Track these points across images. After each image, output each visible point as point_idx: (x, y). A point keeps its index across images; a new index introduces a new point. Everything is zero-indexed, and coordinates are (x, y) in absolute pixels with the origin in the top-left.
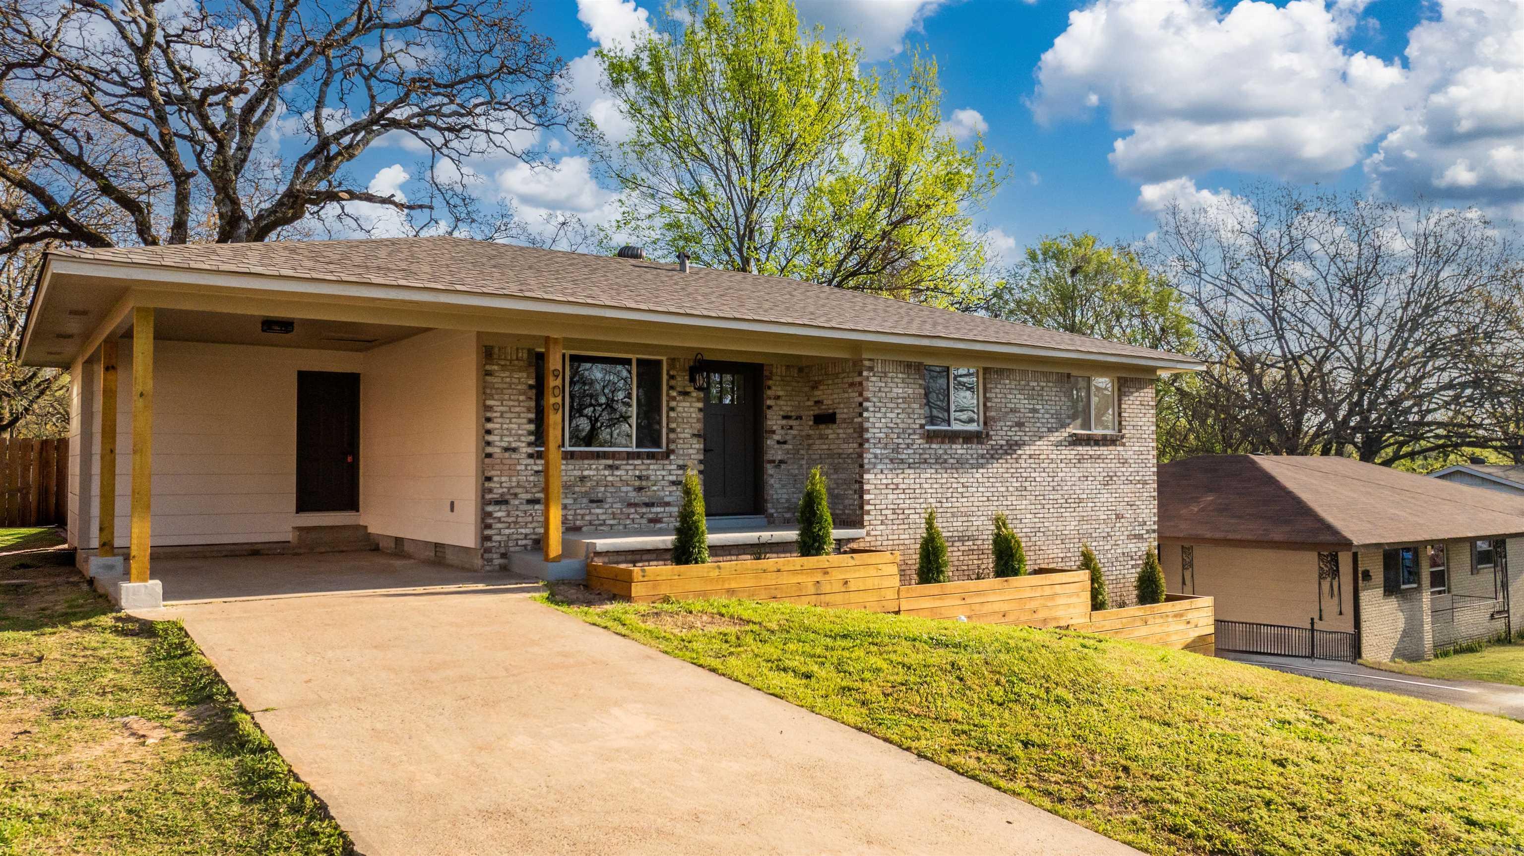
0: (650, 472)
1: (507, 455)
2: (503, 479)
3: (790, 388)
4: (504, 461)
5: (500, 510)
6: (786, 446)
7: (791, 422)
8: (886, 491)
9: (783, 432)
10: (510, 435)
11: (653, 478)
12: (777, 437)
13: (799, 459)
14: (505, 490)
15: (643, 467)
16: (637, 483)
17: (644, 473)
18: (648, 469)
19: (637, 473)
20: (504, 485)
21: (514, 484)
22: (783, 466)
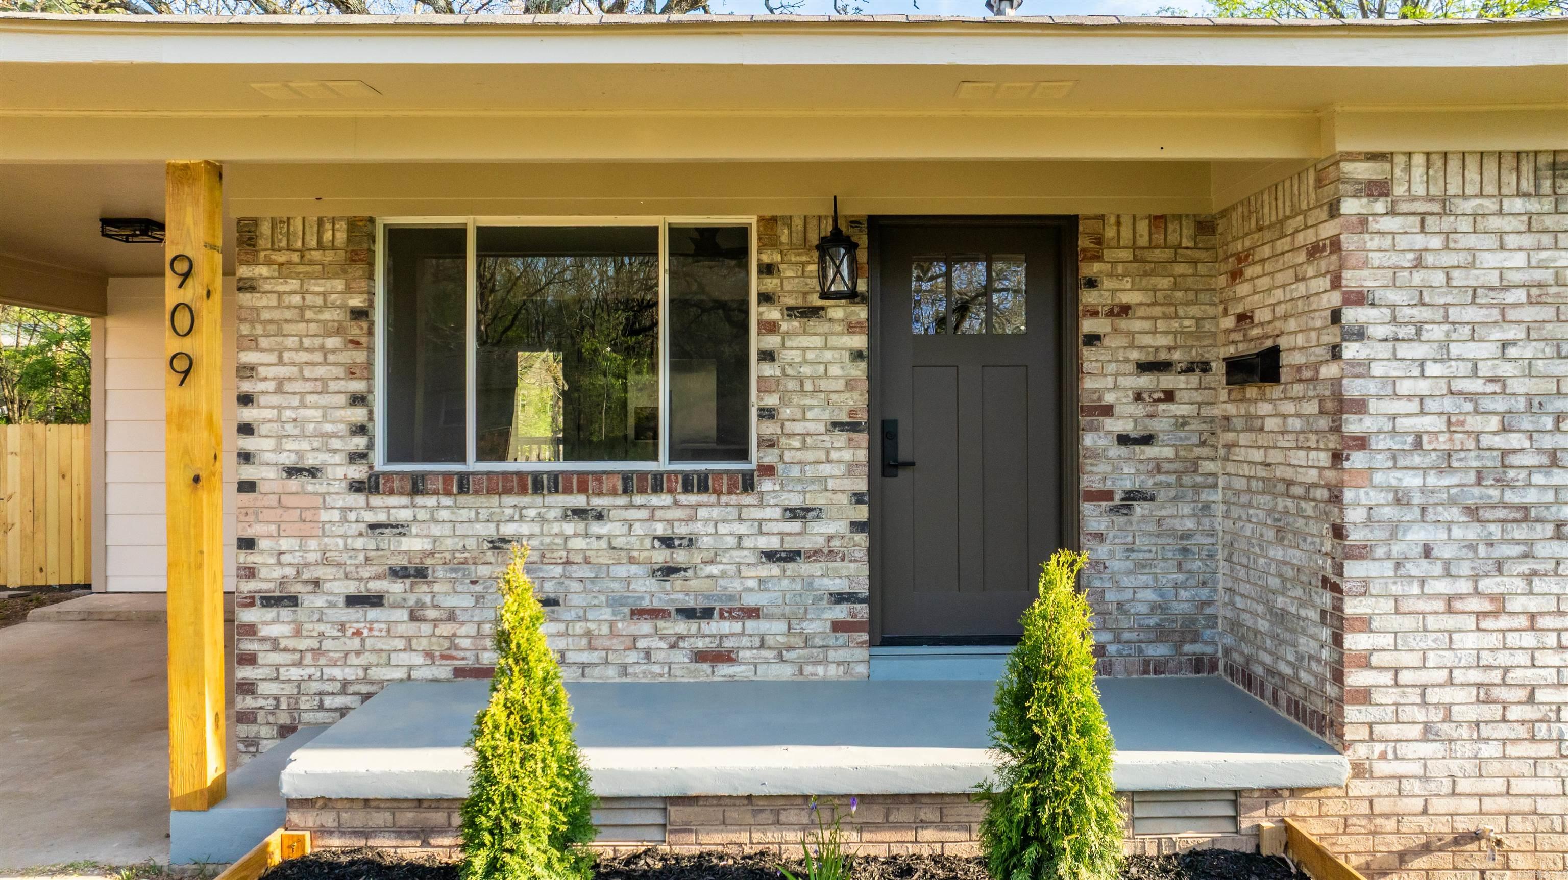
0: (698, 527)
1: (294, 484)
2: (284, 544)
3: (1165, 283)
4: (286, 500)
5: (274, 622)
6: (1150, 451)
7: (1167, 381)
8: (1450, 622)
9: (1139, 410)
10: (304, 436)
11: (706, 542)
12: (1116, 425)
13: (1197, 488)
14: (290, 572)
15: (678, 513)
16: (661, 556)
17: (682, 530)
18: (693, 519)
19: (660, 529)
20: (285, 558)
21: (312, 557)
22: (1140, 509)
